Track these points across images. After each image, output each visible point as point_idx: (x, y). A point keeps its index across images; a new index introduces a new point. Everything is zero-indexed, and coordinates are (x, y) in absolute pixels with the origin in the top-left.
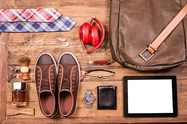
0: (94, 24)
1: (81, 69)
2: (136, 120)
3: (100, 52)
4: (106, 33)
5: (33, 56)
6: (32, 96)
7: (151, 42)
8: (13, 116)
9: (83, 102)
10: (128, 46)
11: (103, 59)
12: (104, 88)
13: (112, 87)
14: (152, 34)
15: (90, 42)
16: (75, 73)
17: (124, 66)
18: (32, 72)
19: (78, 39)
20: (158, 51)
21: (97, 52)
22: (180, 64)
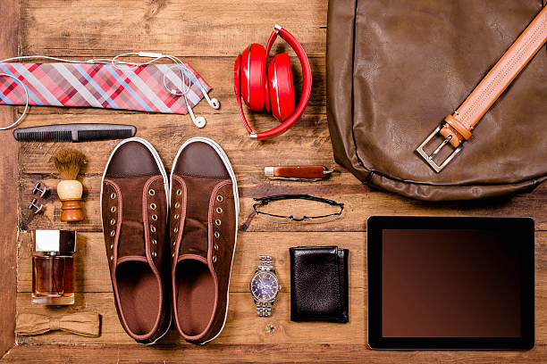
0: (281, 49)
1: (240, 190)
2: (406, 356)
3: (298, 139)
4: (317, 80)
5: (96, 148)
6: (94, 274)
7: (452, 111)
8: (36, 338)
9: (246, 297)
10: (383, 121)
11: (308, 161)
12: (311, 252)
13: (333, 252)
14: (454, 86)
15: (268, 108)
16: (223, 205)
17: (369, 184)
18: (93, 199)
19: (230, 96)
20: (472, 138)
21: (288, 138)
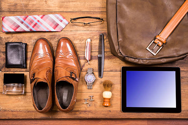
17: (124, 60)
22: (186, 56)
